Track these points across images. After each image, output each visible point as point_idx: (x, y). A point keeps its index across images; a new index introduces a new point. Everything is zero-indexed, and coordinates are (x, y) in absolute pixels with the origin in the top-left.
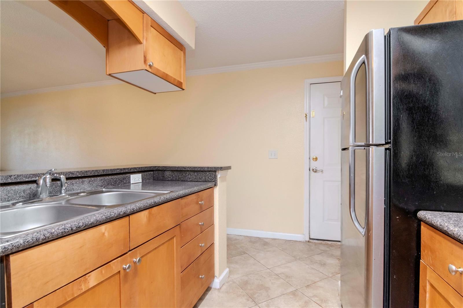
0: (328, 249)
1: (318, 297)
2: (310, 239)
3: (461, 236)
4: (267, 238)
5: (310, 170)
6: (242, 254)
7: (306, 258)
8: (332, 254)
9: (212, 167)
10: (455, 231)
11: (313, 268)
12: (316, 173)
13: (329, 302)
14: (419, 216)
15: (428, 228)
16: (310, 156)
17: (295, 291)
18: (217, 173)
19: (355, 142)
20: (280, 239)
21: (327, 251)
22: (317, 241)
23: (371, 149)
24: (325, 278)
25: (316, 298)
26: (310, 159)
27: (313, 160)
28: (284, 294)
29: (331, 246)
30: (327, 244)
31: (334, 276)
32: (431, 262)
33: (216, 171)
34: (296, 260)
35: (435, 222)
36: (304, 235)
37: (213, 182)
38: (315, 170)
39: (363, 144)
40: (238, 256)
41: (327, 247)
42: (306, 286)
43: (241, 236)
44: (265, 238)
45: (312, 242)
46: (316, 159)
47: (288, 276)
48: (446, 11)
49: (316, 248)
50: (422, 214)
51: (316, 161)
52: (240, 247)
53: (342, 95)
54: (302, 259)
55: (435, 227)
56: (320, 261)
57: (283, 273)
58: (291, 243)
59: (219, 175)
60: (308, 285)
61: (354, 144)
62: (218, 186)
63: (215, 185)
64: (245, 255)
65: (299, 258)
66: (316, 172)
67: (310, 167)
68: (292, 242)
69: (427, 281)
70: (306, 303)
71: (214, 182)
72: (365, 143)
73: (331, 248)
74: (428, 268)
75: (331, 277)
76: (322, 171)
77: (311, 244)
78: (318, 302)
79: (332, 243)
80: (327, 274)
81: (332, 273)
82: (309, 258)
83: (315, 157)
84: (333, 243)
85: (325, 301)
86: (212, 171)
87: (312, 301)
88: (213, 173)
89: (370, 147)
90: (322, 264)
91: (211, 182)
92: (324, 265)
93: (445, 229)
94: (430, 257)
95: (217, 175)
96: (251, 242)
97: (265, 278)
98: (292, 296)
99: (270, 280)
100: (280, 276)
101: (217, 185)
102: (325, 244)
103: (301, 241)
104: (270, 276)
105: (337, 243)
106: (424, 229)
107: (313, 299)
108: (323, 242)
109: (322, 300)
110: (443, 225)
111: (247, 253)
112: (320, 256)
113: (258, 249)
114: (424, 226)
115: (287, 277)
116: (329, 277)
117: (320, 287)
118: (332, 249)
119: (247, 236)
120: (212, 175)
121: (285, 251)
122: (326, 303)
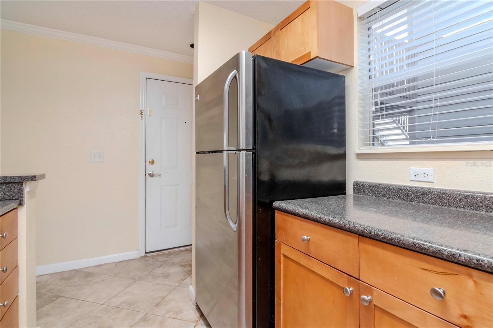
0: (167, 259)
1: (172, 312)
2: (146, 253)
3: (309, 214)
4: (88, 267)
5: (146, 175)
6: (53, 301)
7: (146, 275)
8: (172, 263)
9: (14, 177)
10: (304, 212)
11: (157, 284)
12: (153, 178)
13: (184, 311)
14: (275, 206)
15: (281, 214)
16: (146, 159)
17: (145, 315)
18: (24, 185)
19: (229, 147)
20: (108, 263)
21: (166, 261)
22: (154, 253)
23: (241, 153)
24: (174, 289)
25: (170, 313)
26: (146, 162)
27: (150, 163)
28: (133, 326)
29: (170, 254)
30: (165, 254)
31: (181, 284)
32: (285, 239)
33: (23, 182)
34: (136, 281)
35: (288, 208)
36: (139, 250)
37: (15, 199)
38: (151, 174)
39: (234, 148)
40: (47, 305)
41: (166, 257)
42: (155, 306)
43: (43, 275)
44: (85, 268)
45: (149, 256)
46: (153, 162)
47: (132, 303)
48: (274, 51)
49: (154, 261)
50: (276, 204)
51: (152, 164)
52: (47, 291)
53: (198, 99)
54: (142, 279)
55: (288, 212)
56: (163, 273)
57: (124, 302)
58: (123, 264)
59: (27, 188)
60: (157, 304)
61: (228, 148)
62: (25, 206)
63: (21, 204)
64: (59, 300)
65: (138, 278)
66: (152, 176)
67: (146, 171)
68: (124, 262)
69: (282, 254)
70: (162, 323)
71: (18, 200)
72: (237, 148)
73: (169, 256)
74: (282, 245)
75: (178, 286)
76: (159, 175)
77: (147, 258)
78: (174, 316)
79: (169, 251)
80: (174, 285)
81: (179, 281)
82: (150, 275)
83: (151, 160)
84: (171, 251)
85: (180, 312)
86: (13, 183)
87: (167, 318)
88: (16, 186)
89: (242, 151)
90: (166, 275)
91: (10, 200)
92: (167, 276)
93: (297, 212)
94: (284, 236)
95: (24, 188)
96: (63, 279)
97: (100, 317)
98: (143, 324)
99: (110, 317)
100: (120, 307)
101: (24, 204)
102: (162, 254)
103: (134, 258)
104: (107, 312)
105: (175, 250)
106: (277, 214)
107: (167, 316)
108: (161, 253)
109: (177, 313)
110: (295, 209)
111: (62, 295)
112: (161, 268)
113: (78, 285)
114: (278, 213)
115: (130, 304)
116: (177, 287)
117: (170, 300)
118: (171, 257)
119: (54, 273)
120: (13, 188)
121: (118, 276)
122: (181, 314)
